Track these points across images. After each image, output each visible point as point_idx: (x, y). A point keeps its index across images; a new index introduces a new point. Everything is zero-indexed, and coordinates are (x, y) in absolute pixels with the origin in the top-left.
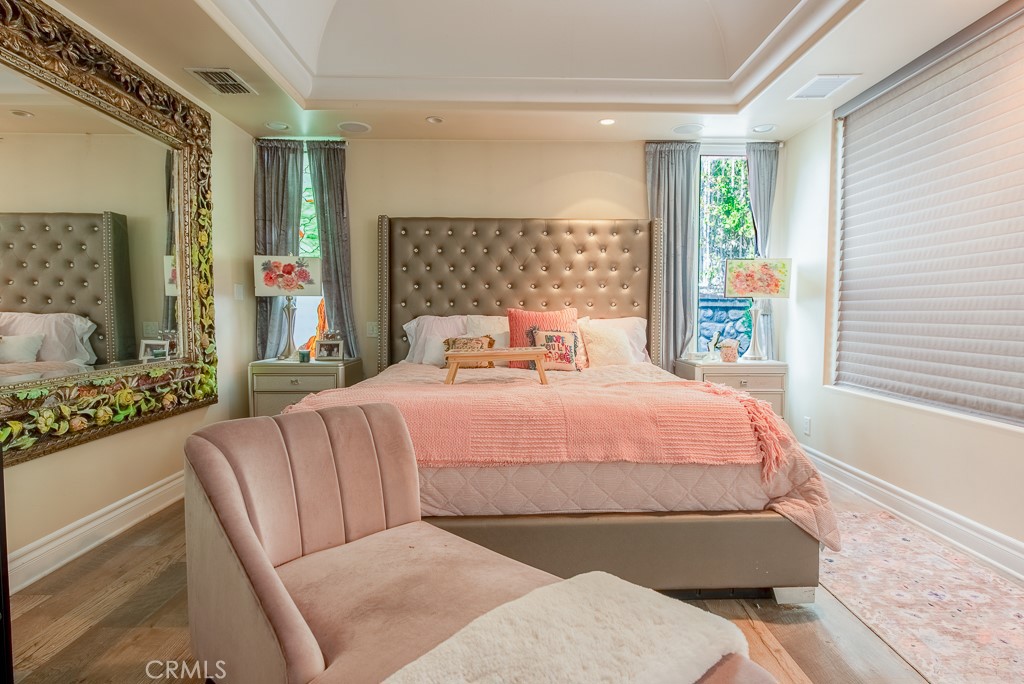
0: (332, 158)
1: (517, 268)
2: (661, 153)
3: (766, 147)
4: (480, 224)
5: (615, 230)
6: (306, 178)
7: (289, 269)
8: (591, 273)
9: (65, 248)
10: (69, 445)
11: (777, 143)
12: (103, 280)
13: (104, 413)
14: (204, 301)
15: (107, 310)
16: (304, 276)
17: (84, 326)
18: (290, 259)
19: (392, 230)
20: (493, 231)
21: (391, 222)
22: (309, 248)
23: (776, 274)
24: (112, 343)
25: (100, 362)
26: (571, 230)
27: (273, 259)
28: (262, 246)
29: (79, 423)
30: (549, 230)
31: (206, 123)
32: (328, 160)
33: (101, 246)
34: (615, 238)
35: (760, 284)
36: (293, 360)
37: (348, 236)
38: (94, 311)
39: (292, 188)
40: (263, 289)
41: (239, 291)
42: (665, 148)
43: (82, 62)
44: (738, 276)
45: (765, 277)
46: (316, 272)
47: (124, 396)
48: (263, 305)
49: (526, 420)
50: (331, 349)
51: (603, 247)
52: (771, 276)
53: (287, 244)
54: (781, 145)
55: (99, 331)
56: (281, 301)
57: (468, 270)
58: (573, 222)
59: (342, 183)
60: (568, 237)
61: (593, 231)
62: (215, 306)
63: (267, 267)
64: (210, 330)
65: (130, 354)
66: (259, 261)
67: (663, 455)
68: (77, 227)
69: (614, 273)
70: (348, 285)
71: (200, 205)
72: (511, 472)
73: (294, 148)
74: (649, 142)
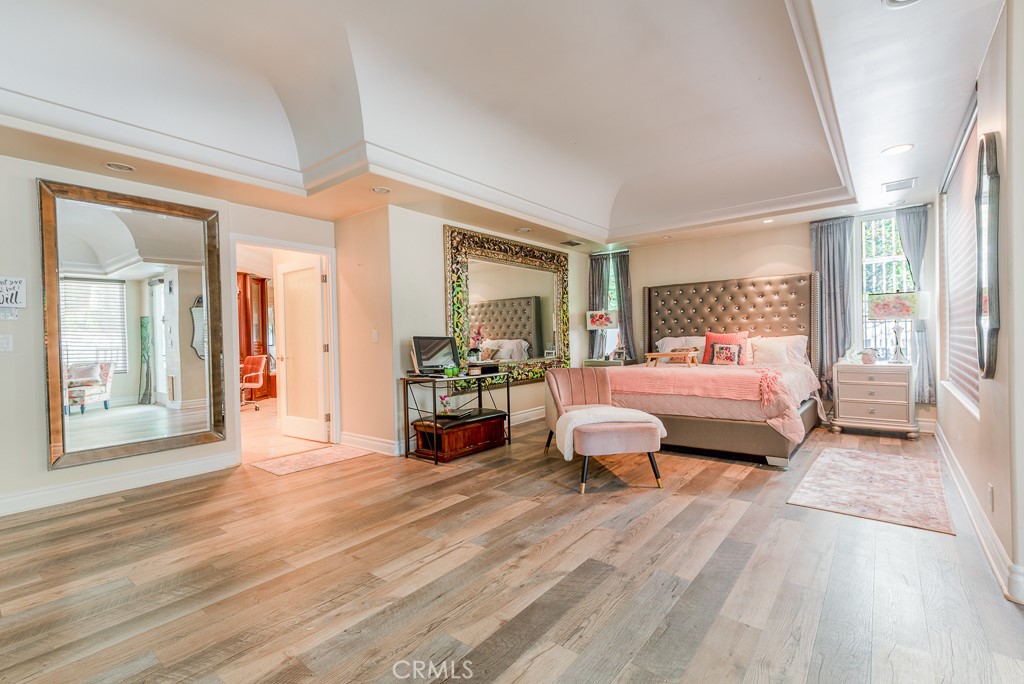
0: (623, 259)
1: (720, 309)
2: (822, 228)
3: (914, 210)
4: (697, 286)
5: (785, 282)
6: (611, 270)
7: (601, 317)
8: (768, 309)
9: (519, 312)
10: (521, 384)
11: (926, 205)
12: (531, 325)
13: (531, 374)
14: (565, 332)
15: (533, 337)
16: (608, 319)
17: (525, 344)
18: (602, 312)
19: (650, 293)
20: (705, 289)
21: (650, 289)
22: (613, 305)
23: (907, 303)
24: (535, 350)
25: (530, 357)
26: (754, 285)
27: (595, 312)
28: (592, 307)
29: (524, 376)
30: (740, 286)
31: (566, 259)
32: (621, 261)
33: (531, 311)
34: (785, 286)
35: (894, 310)
36: (603, 359)
37: (631, 298)
38: (529, 338)
39: (605, 277)
40: (591, 327)
41: (581, 328)
42: (825, 224)
43: (526, 255)
44: (877, 305)
45: (898, 305)
46: (614, 318)
47: (536, 369)
48: (592, 333)
49: (660, 378)
50: (620, 354)
51: (777, 293)
52: (903, 305)
53: (603, 304)
54: (929, 206)
55: (530, 347)
56: (600, 332)
57: (692, 311)
58: (755, 280)
59: (627, 271)
60: (751, 288)
61: (770, 283)
62: (570, 336)
63: (592, 317)
64: (568, 346)
65: (541, 355)
66: (589, 313)
67: (713, 394)
68: (523, 302)
69: (784, 308)
70: (631, 323)
71: (564, 294)
72: (652, 397)
73: (605, 257)
74: (812, 223)
